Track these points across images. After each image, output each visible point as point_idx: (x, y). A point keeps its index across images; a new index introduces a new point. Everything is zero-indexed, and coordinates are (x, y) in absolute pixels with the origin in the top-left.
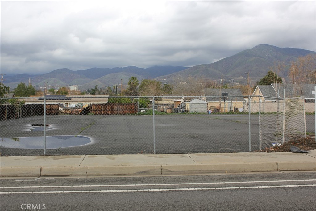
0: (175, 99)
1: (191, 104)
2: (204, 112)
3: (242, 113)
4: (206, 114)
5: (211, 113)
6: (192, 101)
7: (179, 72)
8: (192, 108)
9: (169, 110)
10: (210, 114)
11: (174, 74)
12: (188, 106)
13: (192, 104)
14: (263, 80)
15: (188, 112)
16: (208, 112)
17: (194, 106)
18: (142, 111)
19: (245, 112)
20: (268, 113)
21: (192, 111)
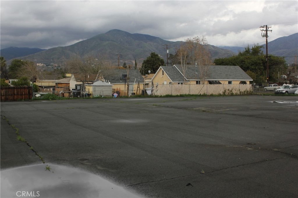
0: (57, 81)
1: (94, 87)
2: (109, 96)
3: (151, 96)
4: (111, 98)
5: (116, 96)
6: (95, 84)
7: (36, 54)
8: (95, 91)
9: (68, 93)
10: (116, 98)
11: (30, 55)
12: (89, 89)
13: (96, 87)
14: (146, 61)
15: (91, 97)
16: (113, 95)
17: (97, 89)
18: (38, 95)
19: (154, 95)
20: (177, 96)
21: (96, 94)
